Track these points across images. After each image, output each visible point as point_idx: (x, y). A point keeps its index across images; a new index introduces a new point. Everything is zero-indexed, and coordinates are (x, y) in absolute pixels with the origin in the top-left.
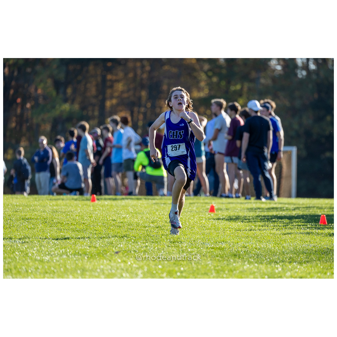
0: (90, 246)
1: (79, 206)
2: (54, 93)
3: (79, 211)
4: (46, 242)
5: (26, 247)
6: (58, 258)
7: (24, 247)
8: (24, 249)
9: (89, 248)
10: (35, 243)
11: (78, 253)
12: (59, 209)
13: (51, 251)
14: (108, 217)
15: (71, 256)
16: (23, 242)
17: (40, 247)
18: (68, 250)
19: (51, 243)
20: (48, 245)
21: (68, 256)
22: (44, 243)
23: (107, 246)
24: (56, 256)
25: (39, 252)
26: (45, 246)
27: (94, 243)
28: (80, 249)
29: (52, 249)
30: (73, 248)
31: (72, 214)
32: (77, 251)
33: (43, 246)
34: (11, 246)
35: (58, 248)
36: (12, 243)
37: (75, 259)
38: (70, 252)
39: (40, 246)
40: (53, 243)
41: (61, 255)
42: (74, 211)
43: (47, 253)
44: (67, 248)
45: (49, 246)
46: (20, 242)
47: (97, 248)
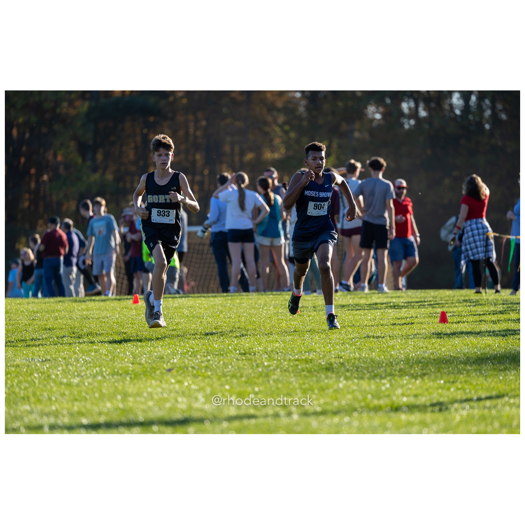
0: (133, 363)
1: (117, 310)
2: (80, 160)
3: (118, 316)
5: (47, 366)
6: (90, 380)
7: (45, 367)
8: (46, 369)
9: (131, 366)
10: (60, 361)
11: (118, 372)
12: (90, 314)
13: (81, 371)
15: (107, 377)
16: (43, 360)
18: (104, 369)
20: (77, 363)
21: (104, 377)
24: (88, 378)
25: (65, 372)
26: (74, 364)
28: (120, 367)
29: (82, 369)
30: (110, 366)
31: (108, 321)
32: (116, 370)
33: (71, 364)
34: (28, 366)
35: (91, 367)
36: (29, 361)
37: (113, 380)
38: (106, 371)
39: (67, 365)
40: (83, 360)
41: (95, 376)
42: (110, 317)
43: (76, 374)
44: (103, 366)
45: (79, 365)
46: (39, 361)
47: (143, 364)
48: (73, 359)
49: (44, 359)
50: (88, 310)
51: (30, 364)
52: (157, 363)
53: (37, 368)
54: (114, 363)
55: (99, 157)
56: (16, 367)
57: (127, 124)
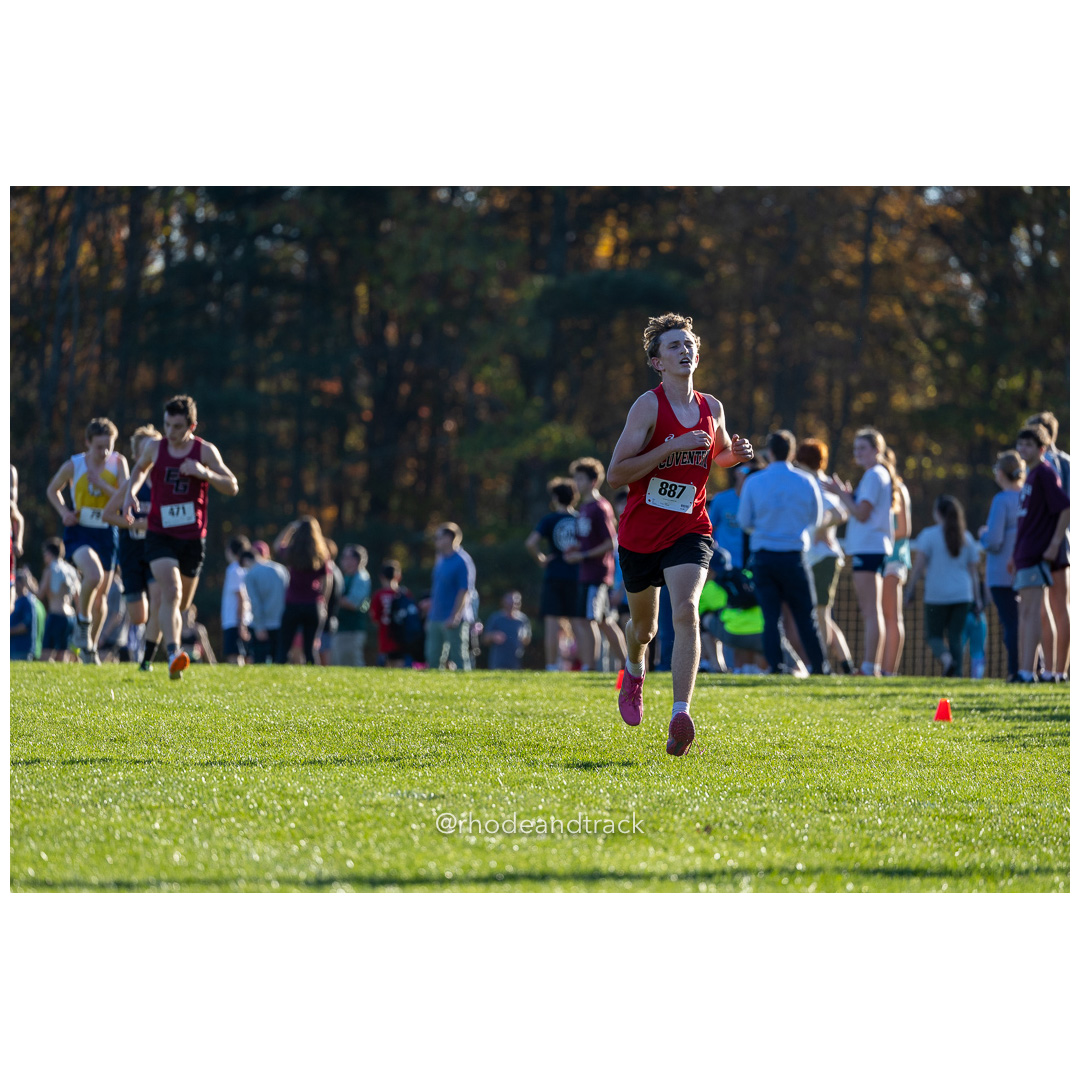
1: (583, 701)
3: (584, 712)
4: (494, 798)
5: (439, 808)
7: (434, 810)
8: (435, 814)
10: (464, 799)
14: (661, 730)
16: (430, 795)
19: (507, 799)
20: (499, 805)
22: (489, 799)
26: (492, 807)
31: (564, 722)
33: (486, 807)
34: (400, 807)
36: (402, 797)
39: (478, 808)
40: (511, 799)
42: (569, 714)
46: (423, 797)
48: (490, 797)
49: (432, 795)
51: (404, 803)
53: (418, 811)
54: (573, 808)
55: (560, 388)
56: (375, 809)
57: (619, 325)
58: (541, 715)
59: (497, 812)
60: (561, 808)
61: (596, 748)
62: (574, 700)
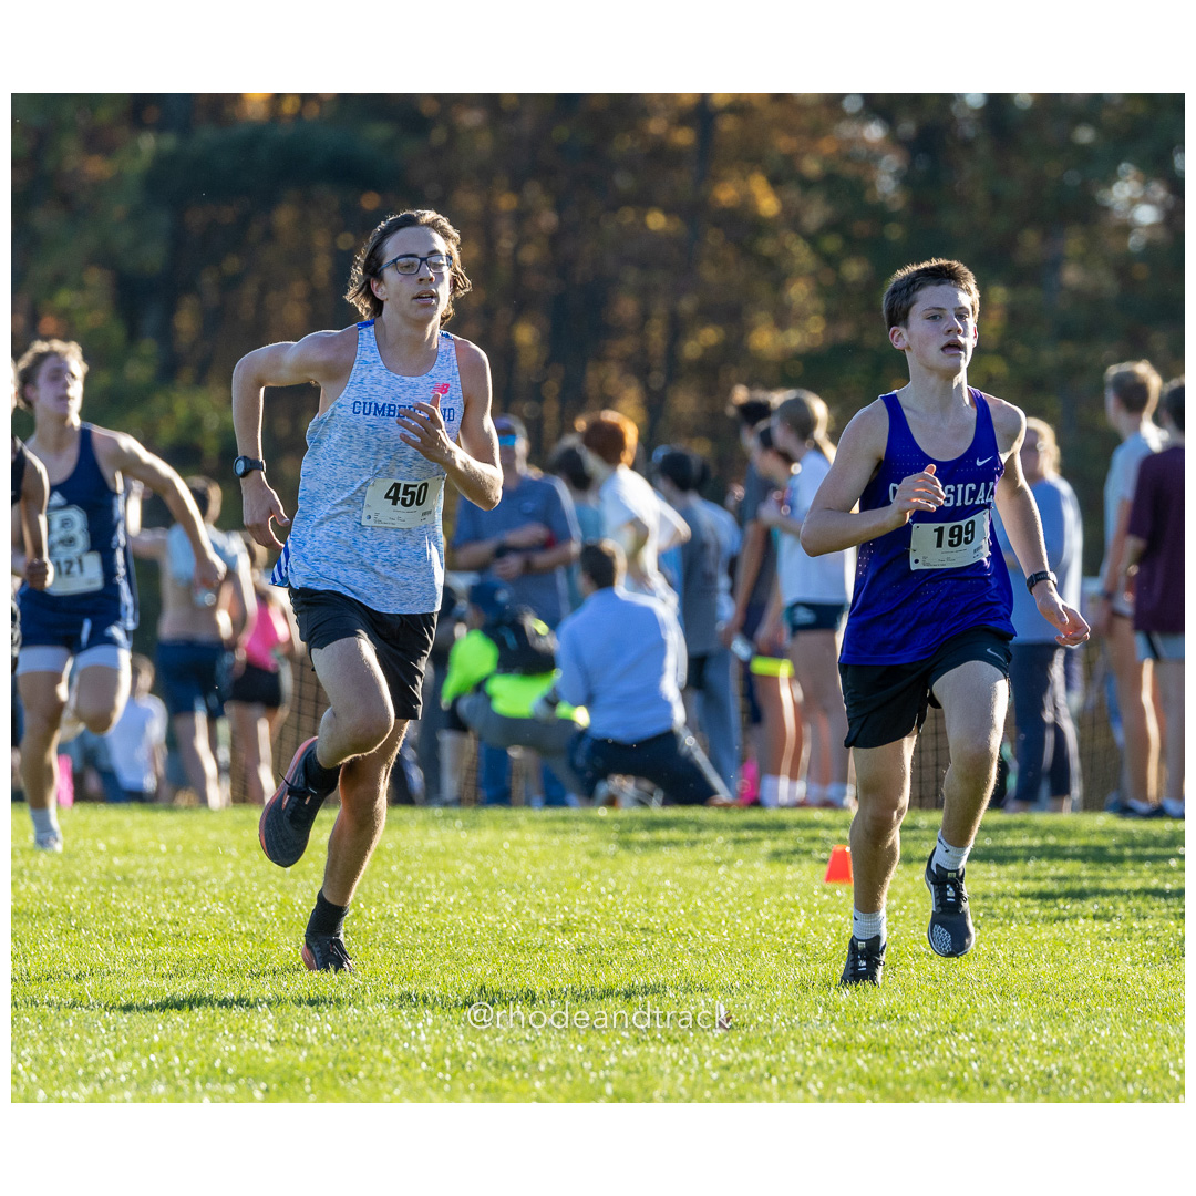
0: (277, 1041)
1: (229, 856)
3: (230, 876)
4: (77, 1022)
9: (271, 1050)
11: (224, 1071)
12: (138, 866)
13: (97, 1064)
14: (362, 905)
17: (46, 1043)
18: (177, 1059)
19: (100, 1024)
20: (85, 1037)
22: (67, 1026)
23: (355, 1040)
25: (43, 1064)
26: (72, 1039)
27: (297, 1025)
28: (231, 1053)
29: (102, 1055)
30: (198, 1048)
31: (196, 892)
32: (218, 1064)
33: (63, 1039)
35: (133, 1050)
38: (184, 1065)
39: (50, 1041)
40: (107, 1025)
42: (205, 878)
44: (172, 1049)
45: (90, 1041)
47: (310, 1046)
50: (127, 851)
52: (358, 1044)
54: (211, 1039)
57: (284, 217)
58: (158, 880)
59: (81, 1046)
60: (193, 1038)
61: (250, 935)
62: (213, 854)
